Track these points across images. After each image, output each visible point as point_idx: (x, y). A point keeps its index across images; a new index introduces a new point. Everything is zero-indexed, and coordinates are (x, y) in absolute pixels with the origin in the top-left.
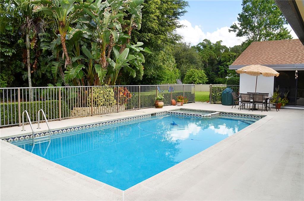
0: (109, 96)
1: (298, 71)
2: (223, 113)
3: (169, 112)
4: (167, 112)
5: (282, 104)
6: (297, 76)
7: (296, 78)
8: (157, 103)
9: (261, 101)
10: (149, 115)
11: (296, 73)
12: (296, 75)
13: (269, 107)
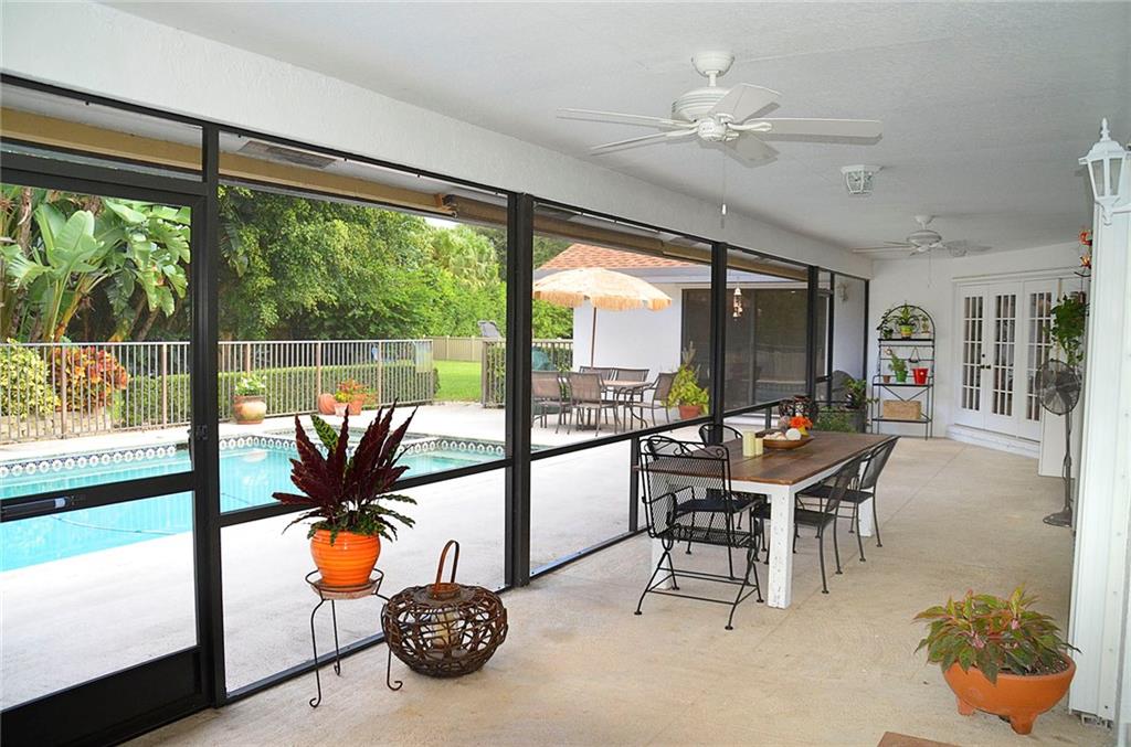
0: (19, 380)
1: (742, 290)
2: (449, 442)
3: (260, 438)
4: (253, 437)
5: (702, 408)
6: (740, 310)
7: (735, 315)
8: (239, 406)
9: (594, 396)
10: (166, 448)
11: (737, 296)
12: (736, 305)
13: (641, 419)
